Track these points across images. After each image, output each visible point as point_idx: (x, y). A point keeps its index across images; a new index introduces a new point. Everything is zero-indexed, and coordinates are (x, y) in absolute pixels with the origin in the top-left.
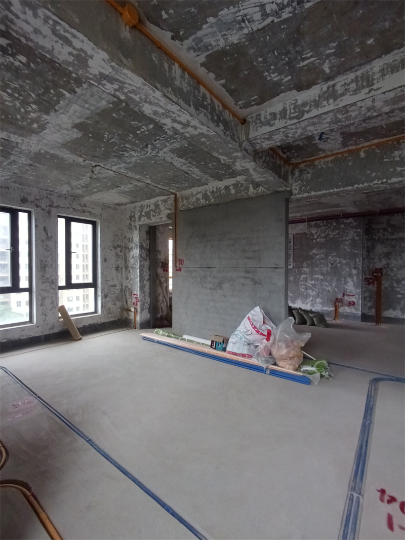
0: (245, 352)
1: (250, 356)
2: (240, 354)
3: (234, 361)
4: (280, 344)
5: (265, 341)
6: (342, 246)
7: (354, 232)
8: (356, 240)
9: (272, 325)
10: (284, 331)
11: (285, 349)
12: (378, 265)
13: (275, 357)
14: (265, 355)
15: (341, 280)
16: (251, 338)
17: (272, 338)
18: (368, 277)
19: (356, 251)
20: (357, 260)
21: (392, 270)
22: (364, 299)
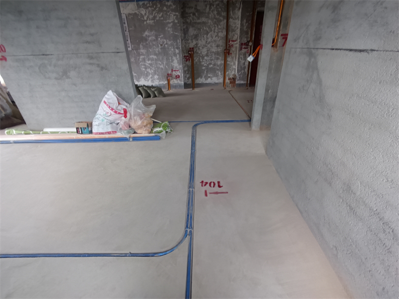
0: (110, 130)
1: (115, 132)
2: (106, 133)
3: (103, 138)
4: (135, 118)
5: (123, 118)
6: (166, 28)
7: (174, 15)
8: (176, 23)
9: (126, 104)
10: (137, 107)
11: (139, 120)
12: (191, 46)
13: (134, 128)
14: (126, 128)
15: (169, 59)
16: (110, 118)
17: (128, 115)
18: (186, 55)
19: (177, 33)
20: (178, 41)
21: (199, 49)
22: (185, 72)
